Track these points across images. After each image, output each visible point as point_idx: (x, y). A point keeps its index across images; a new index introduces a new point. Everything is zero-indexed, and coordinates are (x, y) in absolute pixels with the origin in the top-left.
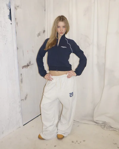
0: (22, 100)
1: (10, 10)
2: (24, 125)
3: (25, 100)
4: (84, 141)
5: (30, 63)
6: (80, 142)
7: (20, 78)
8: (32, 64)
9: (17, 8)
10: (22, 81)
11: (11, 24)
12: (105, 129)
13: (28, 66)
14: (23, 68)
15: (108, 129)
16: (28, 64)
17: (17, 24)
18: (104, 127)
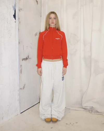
0: (20, 89)
1: (15, 11)
2: (21, 113)
3: (23, 89)
4: (77, 123)
5: (28, 57)
6: (74, 124)
7: (20, 69)
8: (30, 58)
9: (20, 10)
10: (21, 72)
11: (15, 22)
12: (93, 113)
13: (27, 59)
14: (22, 61)
15: (95, 114)
16: (27, 57)
17: (20, 23)
18: (92, 112)
